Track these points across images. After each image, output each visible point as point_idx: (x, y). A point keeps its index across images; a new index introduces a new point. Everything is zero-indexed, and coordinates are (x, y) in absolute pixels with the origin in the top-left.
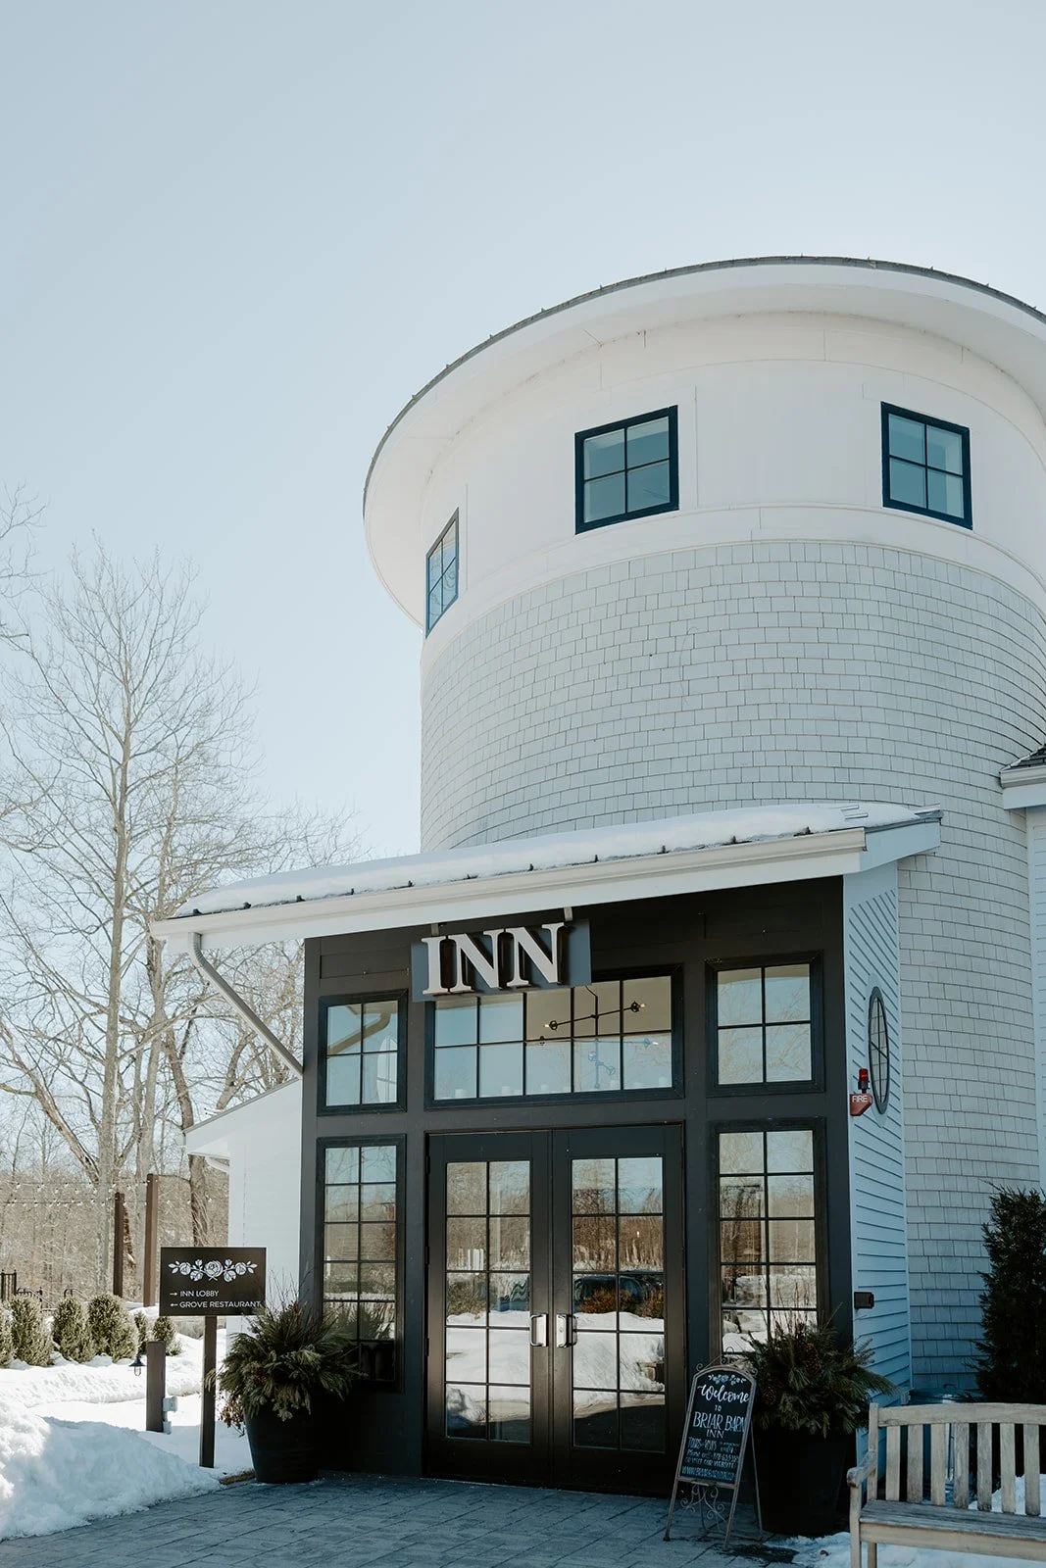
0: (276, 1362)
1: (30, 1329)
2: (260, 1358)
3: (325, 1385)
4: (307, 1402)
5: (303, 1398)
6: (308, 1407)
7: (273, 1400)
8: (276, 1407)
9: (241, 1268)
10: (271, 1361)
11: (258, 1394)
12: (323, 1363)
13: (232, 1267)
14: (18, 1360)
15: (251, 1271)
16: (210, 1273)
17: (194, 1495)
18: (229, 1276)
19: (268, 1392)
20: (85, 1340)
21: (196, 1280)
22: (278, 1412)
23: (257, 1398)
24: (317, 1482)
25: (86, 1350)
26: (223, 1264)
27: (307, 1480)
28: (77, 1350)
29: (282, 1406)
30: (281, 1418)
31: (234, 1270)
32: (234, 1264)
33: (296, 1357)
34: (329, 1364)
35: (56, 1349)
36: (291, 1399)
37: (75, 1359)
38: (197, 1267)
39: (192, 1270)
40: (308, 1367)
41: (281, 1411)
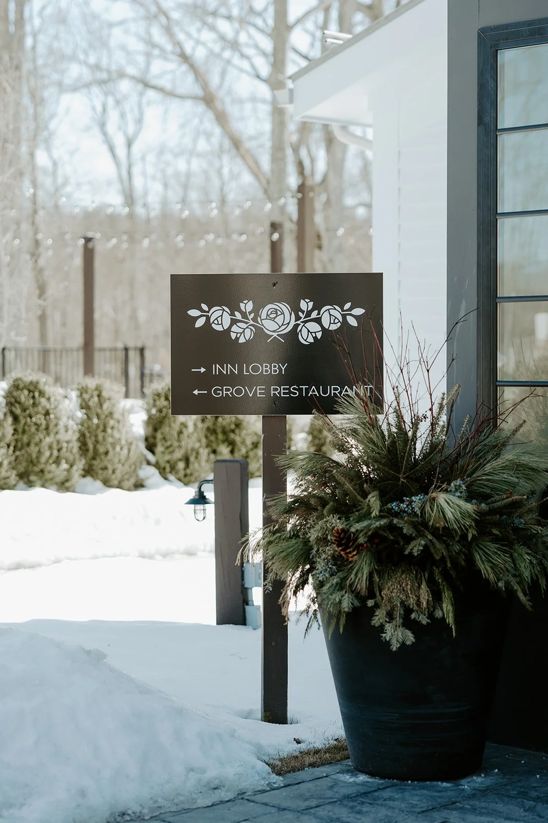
0: (380, 517)
1: (104, 431)
2: (344, 509)
3: (485, 569)
4: (447, 610)
5: (437, 597)
6: (450, 620)
7: (370, 603)
8: (379, 617)
9: (331, 317)
10: (367, 515)
11: (340, 586)
12: (482, 522)
13: (314, 315)
14: (89, 479)
15: (353, 322)
16: (270, 326)
17: (203, 802)
18: (309, 333)
19: (362, 585)
20: (193, 450)
21: (242, 340)
22: (381, 628)
23: (336, 597)
24: (479, 781)
25: (194, 465)
26: (296, 309)
27: (455, 773)
28: (181, 465)
29: (390, 616)
30: (388, 643)
31: (318, 321)
32: (317, 307)
33: (423, 509)
34: (496, 524)
35: (149, 463)
36: (412, 601)
37: (180, 480)
38: (244, 315)
39: (234, 322)
40: (444, 533)
41: (388, 627)
